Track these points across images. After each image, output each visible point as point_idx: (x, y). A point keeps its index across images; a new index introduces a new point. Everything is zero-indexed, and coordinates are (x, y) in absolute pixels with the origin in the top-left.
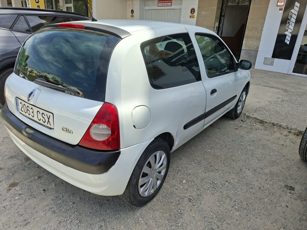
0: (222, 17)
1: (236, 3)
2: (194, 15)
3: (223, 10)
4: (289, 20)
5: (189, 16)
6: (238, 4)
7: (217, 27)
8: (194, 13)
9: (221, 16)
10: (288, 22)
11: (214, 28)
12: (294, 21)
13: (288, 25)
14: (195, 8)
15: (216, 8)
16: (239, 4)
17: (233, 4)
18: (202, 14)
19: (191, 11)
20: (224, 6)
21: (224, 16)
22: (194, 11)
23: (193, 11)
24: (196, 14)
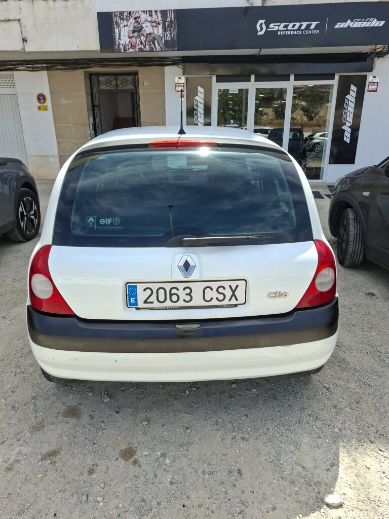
0: (96, 109)
1: (112, 86)
2: (47, 106)
3: (94, 97)
4: (196, 110)
5: (37, 108)
6: (117, 88)
7: (92, 124)
8: (45, 102)
9: (93, 106)
10: (196, 113)
11: (89, 125)
12: (202, 112)
13: (196, 117)
14: (45, 93)
15: (84, 93)
16: (119, 88)
17: (109, 88)
18: (62, 103)
19: (39, 99)
20: (95, 90)
21: (98, 106)
22: (44, 99)
23: (41, 98)
24: (49, 103)
